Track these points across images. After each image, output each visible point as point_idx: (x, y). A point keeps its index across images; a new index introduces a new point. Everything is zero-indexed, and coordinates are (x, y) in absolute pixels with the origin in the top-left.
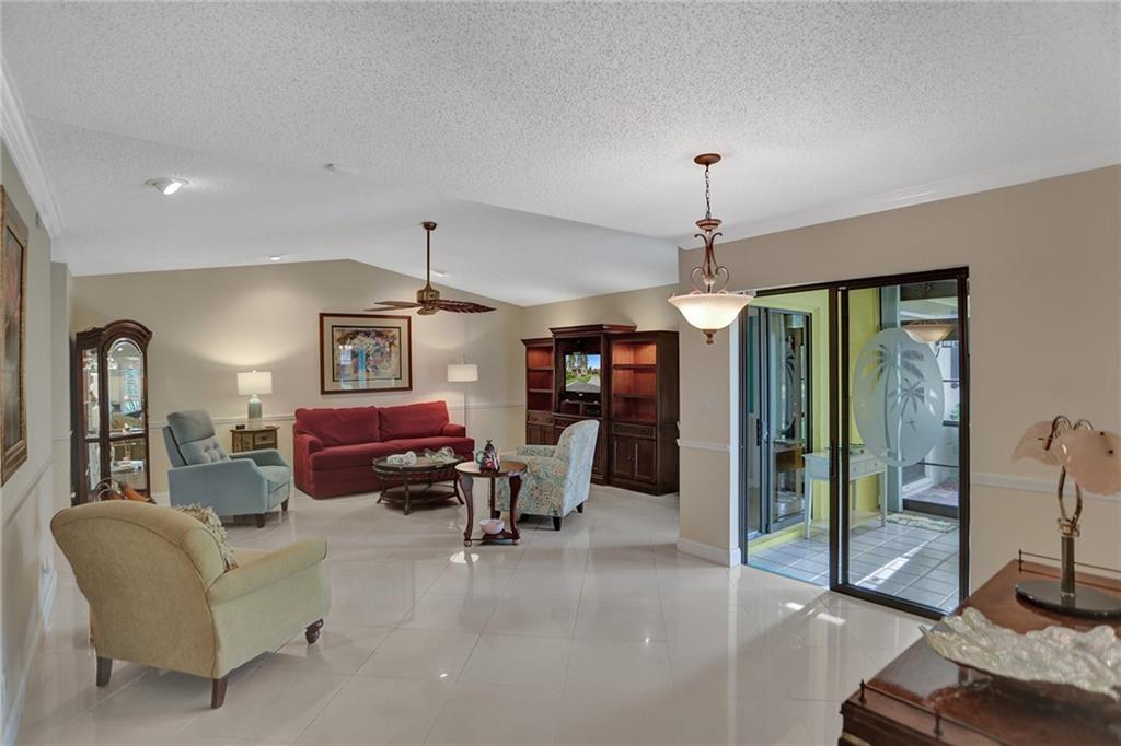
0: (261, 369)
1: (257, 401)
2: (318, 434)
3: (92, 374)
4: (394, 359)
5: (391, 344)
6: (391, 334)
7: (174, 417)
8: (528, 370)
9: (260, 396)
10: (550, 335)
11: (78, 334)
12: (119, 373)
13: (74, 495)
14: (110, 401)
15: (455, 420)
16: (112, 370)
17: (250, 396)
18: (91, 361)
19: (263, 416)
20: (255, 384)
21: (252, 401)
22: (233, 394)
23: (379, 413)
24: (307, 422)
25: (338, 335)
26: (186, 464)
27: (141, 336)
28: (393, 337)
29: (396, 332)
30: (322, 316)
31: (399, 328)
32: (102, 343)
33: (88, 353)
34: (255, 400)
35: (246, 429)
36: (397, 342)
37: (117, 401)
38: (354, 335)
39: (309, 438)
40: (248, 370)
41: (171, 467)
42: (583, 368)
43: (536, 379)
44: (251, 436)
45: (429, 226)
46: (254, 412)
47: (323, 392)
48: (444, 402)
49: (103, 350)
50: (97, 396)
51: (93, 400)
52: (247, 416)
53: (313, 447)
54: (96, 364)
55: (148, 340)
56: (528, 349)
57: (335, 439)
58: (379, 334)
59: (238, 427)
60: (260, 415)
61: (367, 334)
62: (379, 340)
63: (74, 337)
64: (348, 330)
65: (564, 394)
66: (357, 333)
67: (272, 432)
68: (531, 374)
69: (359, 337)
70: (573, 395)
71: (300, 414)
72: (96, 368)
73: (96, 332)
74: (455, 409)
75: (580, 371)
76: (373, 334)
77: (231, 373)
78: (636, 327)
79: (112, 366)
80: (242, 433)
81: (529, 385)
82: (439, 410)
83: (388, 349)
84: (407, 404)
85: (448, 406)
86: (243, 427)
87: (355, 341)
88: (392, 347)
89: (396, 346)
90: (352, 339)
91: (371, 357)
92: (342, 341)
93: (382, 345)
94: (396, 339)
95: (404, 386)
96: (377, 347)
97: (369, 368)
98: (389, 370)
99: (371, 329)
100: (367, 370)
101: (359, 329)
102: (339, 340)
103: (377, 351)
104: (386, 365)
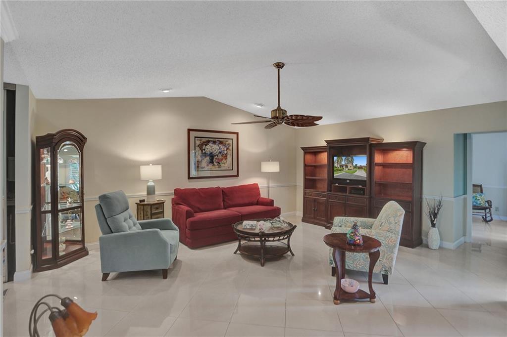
0: (155, 163)
1: (153, 184)
2: (189, 205)
3: (47, 166)
4: (229, 158)
5: (227, 149)
6: (227, 143)
7: (104, 198)
8: (305, 165)
9: (154, 181)
10: (325, 144)
11: (37, 138)
12: (65, 166)
13: (33, 252)
14: (58, 184)
15: (263, 194)
16: (60, 164)
17: (148, 181)
18: (46, 158)
19: (156, 193)
20: (151, 173)
21: (149, 184)
22: (138, 179)
23: (223, 191)
24: (181, 197)
25: (198, 143)
26: (112, 233)
27: (80, 141)
28: (229, 144)
29: (230, 141)
30: (189, 130)
31: (232, 139)
32: (54, 144)
33: (45, 151)
34: (151, 184)
35: (146, 203)
36: (231, 148)
37: (63, 184)
38: (207, 143)
39: (185, 208)
40: (147, 163)
41: (101, 234)
42: (349, 165)
43: (311, 171)
44: (149, 207)
45: (279, 66)
46: (151, 191)
47: (189, 178)
48: (257, 184)
49: (54, 150)
50: (50, 181)
51: (47, 184)
52: (146, 193)
53: (189, 215)
54: (49, 159)
55: (85, 144)
56: (305, 153)
57: (199, 208)
58: (221, 143)
59: (141, 201)
60: (154, 193)
61: (214, 142)
62: (221, 146)
63: (35, 141)
64: (204, 140)
65: (332, 180)
66: (209, 141)
67: (161, 204)
68: (306, 168)
69: (210, 144)
70: (342, 181)
71: (177, 191)
72: (49, 161)
73: (50, 137)
74: (263, 188)
75: (347, 166)
76: (218, 142)
77: (135, 166)
78: (384, 140)
79: (60, 161)
80: (144, 205)
81: (305, 174)
82: (255, 188)
83: (225, 152)
84: (237, 186)
85: (259, 186)
86: (144, 201)
87: (208, 147)
88: (228, 151)
89: (230, 150)
90: (206, 145)
91: (216, 157)
92: (201, 146)
93: (223, 150)
94: (230, 146)
95: (234, 174)
96: (220, 150)
97: (215, 163)
98: (226, 165)
99: (216, 139)
100: (214, 164)
101: (210, 139)
102: (198, 146)
103: (220, 153)
104: (225, 161)
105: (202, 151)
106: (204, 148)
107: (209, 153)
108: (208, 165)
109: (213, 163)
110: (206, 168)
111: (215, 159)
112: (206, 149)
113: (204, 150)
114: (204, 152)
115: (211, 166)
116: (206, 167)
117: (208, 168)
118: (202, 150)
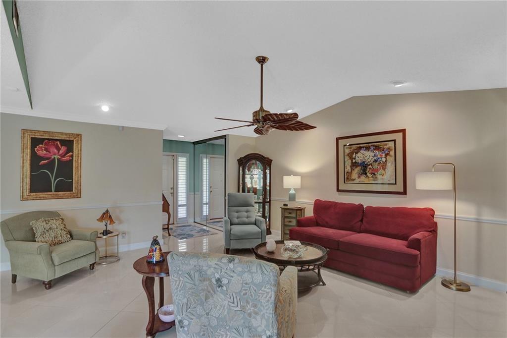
1: (294, 192)
4: (390, 167)
5: (387, 155)
6: (386, 147)
20: (293, 183)
21: (290, 192)
25: (347, 151)
28: (389, 149)
29: (392, 144)
30: (338, 139)
31: (395, 141)
32: (244, 163)
36: (392, 153)
38: (358, 150)
45: (262, 60)
46: (292, 198)
47: (338, 191)
48: (432, 209)
49: (243, 166)
58: (377, 148)
59: (284, 205)
60: (295, 200)
61: (368, 148)
62: (377, 152)
64: (354, 147)
66: (360, 148)
67: (294, 211)
69: (362, 151)
71: (318, 202)
76: (372, 148)
83: (384, 160)
86: (287, 205)
87: (359, 155)
88: (388, 157)
89: (391, 156)
90: (356, 153)
91: (370, 166)
92: (350, 155)
93: (379, 156)
94: (392, 150)
95: (401, 191)
96: (375, 158)
97: (368, 174)
98: (385, 177)
99: (370, 144)
100: (367, 176)
101: (361, 145)
102: (348, 154)
103: (376, 161)
104: (383, 172)
105: (352, 161)
106: (354, 156)
107: (360, 161)
108: (359, 177)
109: (366, 174)
110: (357, 181)
111: (368, 169)
112: (357, 158)
113: (355, 158)
114: (354, 161)
115: (363, 178)
116: (357, 179)
117: (359, 180)
118: (351, 158)
